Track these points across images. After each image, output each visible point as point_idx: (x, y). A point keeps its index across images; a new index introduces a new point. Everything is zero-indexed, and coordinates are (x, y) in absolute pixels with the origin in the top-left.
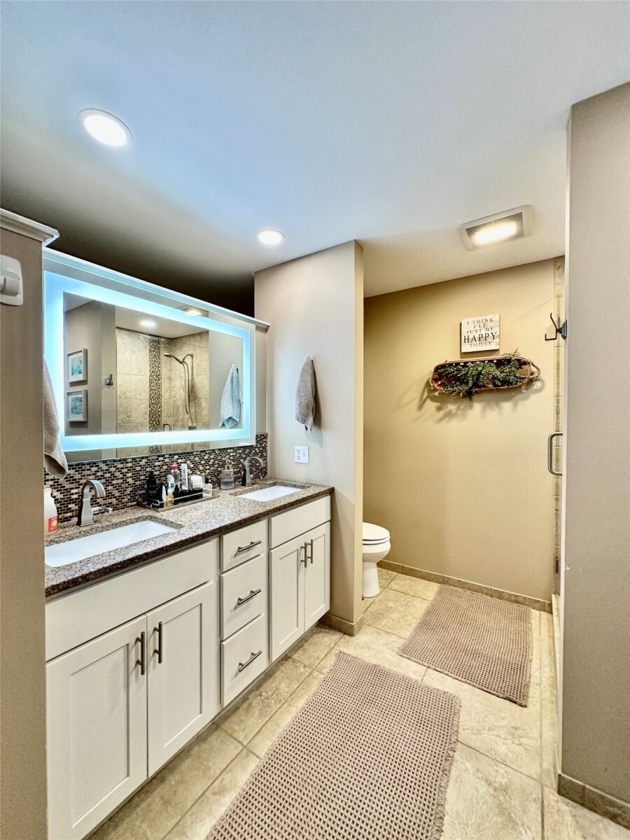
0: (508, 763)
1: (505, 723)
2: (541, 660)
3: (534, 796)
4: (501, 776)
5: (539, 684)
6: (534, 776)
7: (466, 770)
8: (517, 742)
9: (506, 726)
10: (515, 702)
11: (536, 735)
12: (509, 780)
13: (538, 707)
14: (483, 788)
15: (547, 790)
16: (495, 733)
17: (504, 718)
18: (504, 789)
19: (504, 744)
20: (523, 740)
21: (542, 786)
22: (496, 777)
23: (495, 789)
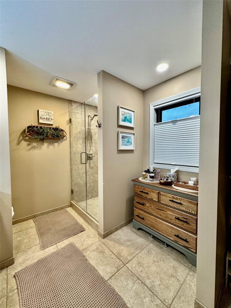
0: (93, 243)
1: (85, 237)
2: (78, 218)
3: (101, 243)
4: (94, 247)
5: (83, 224)
6: (98, 240)
7: (89, 254)
8: (90, 238)
9: (86, 237)
10: (83, 231)
11: (92, 233)
12: (96, 246)
13: (87, 228)
14: (94, 253)
15: (102, 240)
16: (86, 241)
17: (84, 236)
18: (97, 248)
19: (89, 241)
20: (91, 236)
21: (100, 240)
22: (94, 248)
23: (96, 250)
